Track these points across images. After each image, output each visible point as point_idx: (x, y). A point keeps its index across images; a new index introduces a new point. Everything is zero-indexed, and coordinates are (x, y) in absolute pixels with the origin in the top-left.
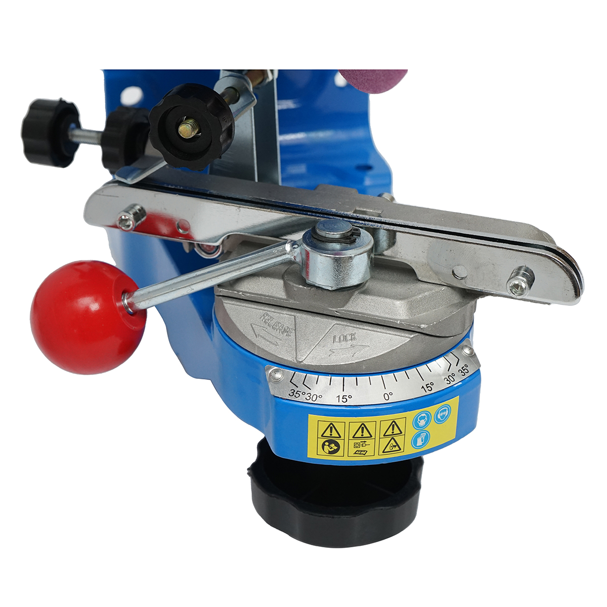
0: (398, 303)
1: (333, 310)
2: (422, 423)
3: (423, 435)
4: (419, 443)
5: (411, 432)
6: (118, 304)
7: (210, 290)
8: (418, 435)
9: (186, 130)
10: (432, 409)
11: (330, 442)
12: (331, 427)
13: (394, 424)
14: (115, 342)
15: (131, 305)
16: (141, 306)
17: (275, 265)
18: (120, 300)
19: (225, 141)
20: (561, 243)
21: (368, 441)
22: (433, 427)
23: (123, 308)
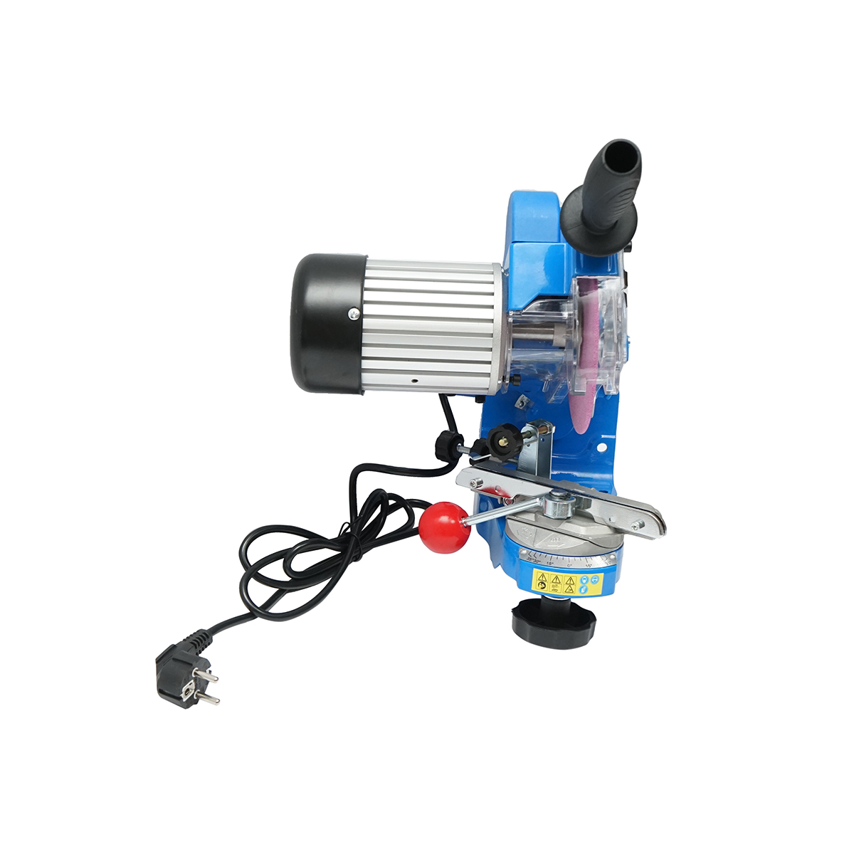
0: (581, 527)
1: (553, 528)
2: (584, 581)
3: (585, 588)
4: (583, 591)
5: (579, 585)
6: (460, 522)
7: (505, 517)
8: (582, 587)
9: (502, 442)
10: (590, 576)
11: (542, 583)
12: (543, 575)
13: (571, 579)
14: (456, 539)
15: (465, 523)
16: (469, 524)
17: (532, 508)
18: (461, 520)
19: (517, 451)
20: (664, 518)
21: (559, 585)
22: (589, 585)
23: (462, 524)
